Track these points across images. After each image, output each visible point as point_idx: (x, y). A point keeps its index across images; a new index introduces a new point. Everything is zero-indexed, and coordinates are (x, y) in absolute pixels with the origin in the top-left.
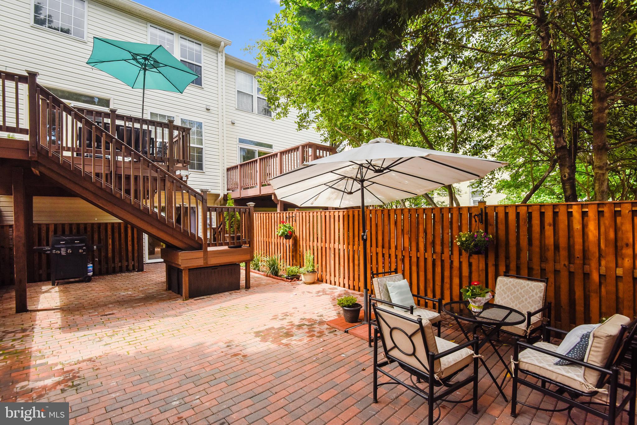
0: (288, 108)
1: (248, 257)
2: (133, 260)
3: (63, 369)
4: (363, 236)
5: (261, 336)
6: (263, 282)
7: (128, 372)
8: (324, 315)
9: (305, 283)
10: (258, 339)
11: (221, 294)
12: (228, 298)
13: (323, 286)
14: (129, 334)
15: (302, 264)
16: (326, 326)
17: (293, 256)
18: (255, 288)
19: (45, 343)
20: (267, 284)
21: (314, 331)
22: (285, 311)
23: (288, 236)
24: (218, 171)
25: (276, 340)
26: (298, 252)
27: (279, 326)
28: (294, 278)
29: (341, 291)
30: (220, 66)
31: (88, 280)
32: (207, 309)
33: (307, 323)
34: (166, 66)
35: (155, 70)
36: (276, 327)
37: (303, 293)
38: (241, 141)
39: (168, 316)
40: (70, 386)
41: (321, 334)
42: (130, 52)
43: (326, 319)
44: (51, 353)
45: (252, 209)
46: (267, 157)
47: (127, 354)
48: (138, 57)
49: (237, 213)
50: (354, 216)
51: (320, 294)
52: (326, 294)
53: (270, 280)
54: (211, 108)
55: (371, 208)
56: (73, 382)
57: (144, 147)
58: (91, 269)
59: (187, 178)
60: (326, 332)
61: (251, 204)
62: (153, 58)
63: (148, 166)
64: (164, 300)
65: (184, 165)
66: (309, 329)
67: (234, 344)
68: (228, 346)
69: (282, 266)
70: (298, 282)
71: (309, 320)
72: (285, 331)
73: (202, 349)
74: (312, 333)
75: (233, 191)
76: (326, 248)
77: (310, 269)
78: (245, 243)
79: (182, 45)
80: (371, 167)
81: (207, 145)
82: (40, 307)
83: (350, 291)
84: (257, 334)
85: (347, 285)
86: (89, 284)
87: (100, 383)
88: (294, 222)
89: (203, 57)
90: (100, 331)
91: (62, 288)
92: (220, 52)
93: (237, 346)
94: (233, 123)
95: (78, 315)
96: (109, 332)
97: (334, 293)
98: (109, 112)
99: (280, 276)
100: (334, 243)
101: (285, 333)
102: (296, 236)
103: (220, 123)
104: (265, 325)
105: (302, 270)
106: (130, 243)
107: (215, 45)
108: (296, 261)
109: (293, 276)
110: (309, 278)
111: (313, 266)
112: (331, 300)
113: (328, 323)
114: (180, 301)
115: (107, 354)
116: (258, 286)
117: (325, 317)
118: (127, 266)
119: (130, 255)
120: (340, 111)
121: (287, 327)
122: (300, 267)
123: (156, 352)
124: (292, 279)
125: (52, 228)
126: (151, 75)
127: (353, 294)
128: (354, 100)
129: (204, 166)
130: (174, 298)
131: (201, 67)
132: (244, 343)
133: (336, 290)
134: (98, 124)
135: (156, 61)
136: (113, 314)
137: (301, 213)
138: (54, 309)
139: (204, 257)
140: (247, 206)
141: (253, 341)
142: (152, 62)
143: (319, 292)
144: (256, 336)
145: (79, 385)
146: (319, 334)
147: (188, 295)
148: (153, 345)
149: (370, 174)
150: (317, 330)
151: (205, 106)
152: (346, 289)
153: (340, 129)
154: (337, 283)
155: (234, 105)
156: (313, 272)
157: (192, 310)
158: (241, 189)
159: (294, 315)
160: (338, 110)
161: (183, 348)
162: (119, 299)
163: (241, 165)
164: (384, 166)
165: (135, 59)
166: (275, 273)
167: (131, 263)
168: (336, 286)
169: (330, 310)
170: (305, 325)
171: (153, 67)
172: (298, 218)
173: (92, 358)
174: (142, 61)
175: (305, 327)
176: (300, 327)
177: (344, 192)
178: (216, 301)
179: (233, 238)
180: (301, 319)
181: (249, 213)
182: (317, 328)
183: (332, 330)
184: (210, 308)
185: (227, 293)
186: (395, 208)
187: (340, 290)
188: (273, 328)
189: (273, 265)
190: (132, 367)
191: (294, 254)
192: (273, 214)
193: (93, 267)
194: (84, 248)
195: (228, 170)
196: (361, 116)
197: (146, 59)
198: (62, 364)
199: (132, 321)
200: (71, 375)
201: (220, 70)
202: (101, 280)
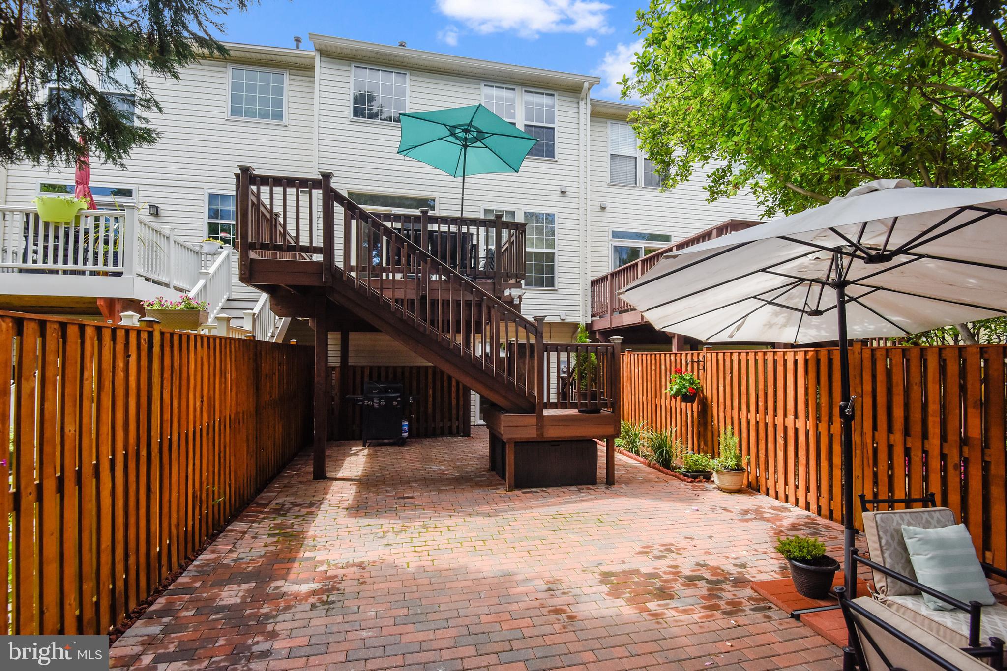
0: (691, 164)
1: (610, 430)
2: (458, 420)
3: (326, 572)
4: (842, 409)
5: (612, 583)
6: (640, 476)
7: (397, 598)
8: (750, 564)
9: (720, 489)
10: (605, 588)
11: (565, 489)
12: (574, 498)
13: (760, 500)
14: (419, 533)
15: (716, 450)
16: (748, 592)
17: (699, 433)
18: (623, 486)
19: (323, 528)
20: (646, 481)
21: (720, 598)
22: (667, 541)
23: (689, 395)
24: (576, 286)
25: (637, 600)
26: (710, 428)
27: (650, 570)
28: (699, 475)
29: (798, 517)
30: (582, 121)
31: (402, 443)
32: (537, 512)
33: (708, 576)
34: (493, 134)
35: (479, 144)
36: (644, 570)
37: (713, 509)
38: (616, 235)
39: (478, 514)
40: (323, 601)
41: (735, 608)
42: (445, 125)
43: (754, 575)
44: (324, 544)
45: (618, 348)
46: (654, 257)
47: (406, 566)
48: (457, 131)
49: (593, 354)
50: (830, 361)
51: (749, 516)
52: (763, 519)
53: (653, 474)
54: (568, 189)
55: (875, 344)
56: (328, 596)
57: (463, 258)
58: (406, 428)
59: (521, 301)
60: (747, 606)
61: (617, 339)
62: (475, 127)
63: (460, 286)
64: (481, 486)
65: (518, 280)
66: (709, 590)
67: (560, 587)
68: (549, 590)
69: (679, 450)
70: (706, 484)
71: (715, 570)
72: (659, 584)
73: (507, 585)
74: (714, 602)
75: (600, 317)
76: (766, 424)
77: (731, 463)
78: (605, 405)
79: (526, 103)
80: (859, 253)
81: (561, 248)
82: (340, 475)
83: (821, 521)
84: (606, 577)
85: (813, 506)
86: (402, 449)
87: (356, 608)
88: (701, 372)
89: (556, 113)
90: (388, 522)
91: (372, 450)
92: (582, 99)
93: (564, 593)
94: (603, 209)
95: (373, 492)
96: (397, 524)
97: (780, 519)
98: (420, 214)
99: (674, 469)
100: (785, 415)
101: (658, 589)
102: (705, 398)
103: (582, 211)
104: (623, 562)
105: (715, 462)
106: (454, 395)
107: (574, 91)
108: (706, 444)
109: (697, 471)
110: (729, 481)
111: (739, 458)
112: (771, 534)
113: (755, 586)
114: (501, 491)
115: (382, 561)
116: (630, 481)
117: (751, 570)
118: (450, 427)
119: (454, 411)
120: (797, 149)
121: (666, 577)
122: (713, 457)
123: (443, 573)
124: (694, 478)
125: (367, 372)
126: (475, 153)
127: (827, 527)
128: (827, 120)
129: (557, 281)
130: (495, 485)
131: (553, 129)
132: (578, 591)
133: (787, 514)
134: (399, 233)
135: (480, 132)
136: (412, 497)
137: (714, 355)
138: (352, 480)
139: (537, 425)
140: (609, 342)
141: (594, 589)
142: (475, 134)
143: (747, 512)
144: (601, 582)
145: (334, 602)
146: (729, 608)
147: (513, 482)
148: (445, 560)
149: (858, 269)
150: (728, 596)
151: (558, 188)
152: (812, 514)
153: (800, 186)
154: (792, 498)
155: (604, 179)
156: (738, 469)
157: (513, 510)
158: (612, 314)
159: (685, 553)
160: (792, 147)
161: (481, 575)
162: (427, 476)
163: (613, 275)
164: (892, 247)
165: (453, 134)
166: (664, 462)
167: (455, 424)
168: (788, 505)
169: (765, 556)
170: (703, 578)
171: (476, 140)
172: (709, 364)
173: (363, 563)
174: (462, 135)
175: (702, 583)
176: (691, 581)
177: (803, 311)
178: (552, 500)
179: (584, 396)
180: (698, 564)
181: (613, 354)
182: (729, 593)
183: (762, 605)
184: (541, 510)
185: (574, 488)
186: (940, 344)
187: (796, 514)
188: (636, 572)
189: (660, 447)
190: (405, 590)
191: (701, 429)
192: (663, 356)
193: (410, 426)
194: (399, 399)
195: (593, 283)
196: (849, 150)
197: (466, 131)
198: (329, 564)
199: (430, 513)
200: (331, 583)
201: (582, 126)
202: (417, 445)
